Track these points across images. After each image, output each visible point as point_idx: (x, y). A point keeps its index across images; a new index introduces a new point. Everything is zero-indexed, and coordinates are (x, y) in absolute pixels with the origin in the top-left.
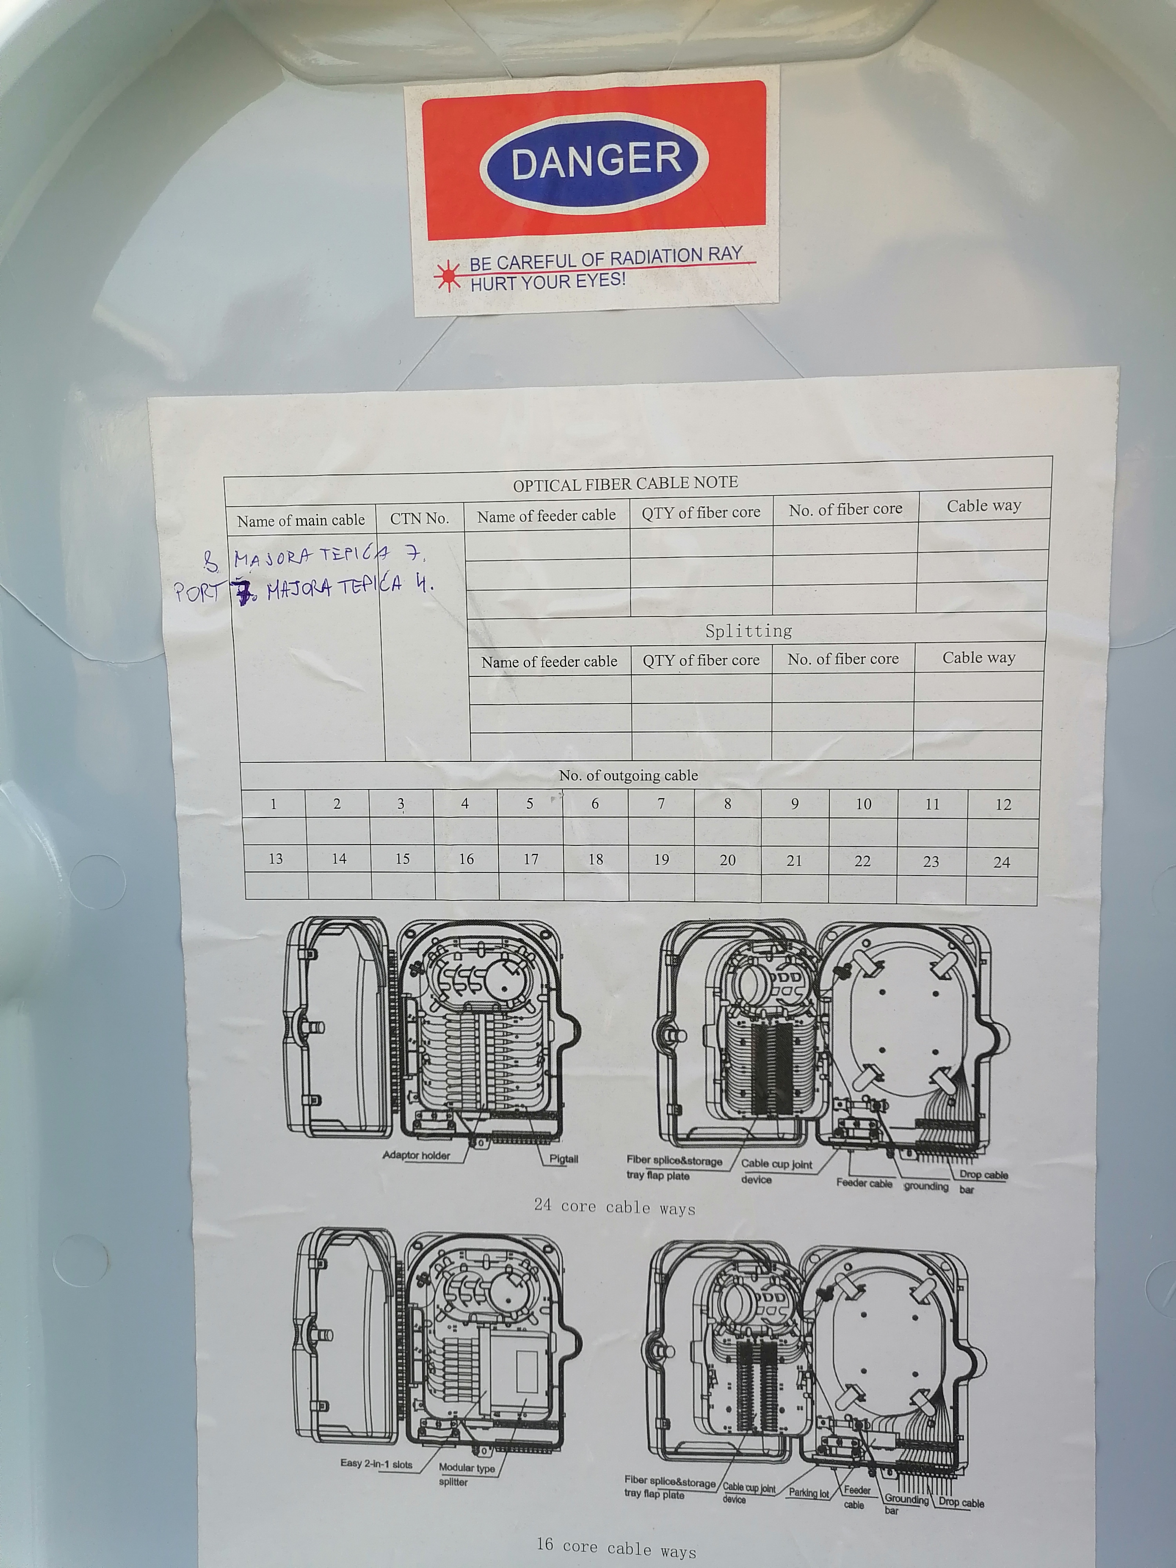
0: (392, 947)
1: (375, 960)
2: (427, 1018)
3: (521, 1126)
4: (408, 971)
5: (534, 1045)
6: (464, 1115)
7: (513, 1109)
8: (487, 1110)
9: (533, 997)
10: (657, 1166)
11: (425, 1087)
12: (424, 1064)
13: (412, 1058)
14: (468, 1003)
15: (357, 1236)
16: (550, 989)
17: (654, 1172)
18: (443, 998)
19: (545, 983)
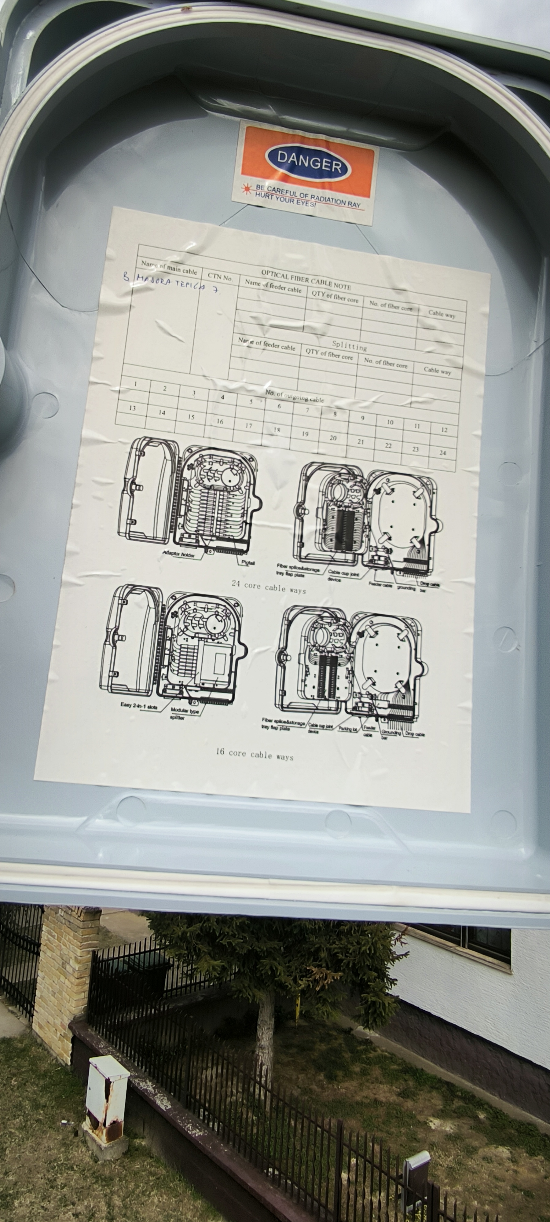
0: (181, 455)
1: (171, 460)
2: (192, 490)
3: (230, 545)
4: (186, 467)
5: (240, 508)
6: (204, 537)
7: (227, 537)
8: (215, 536)
9: (242, 487)
10: (290, 570)
11: (188, 522)
12: (188, 511)
13: (183, 508)
14: (212, 485)
15: (144, 590)
16: (250, 484)
17: (289, 572)
18: (201, 482)
19: (249, 481)
